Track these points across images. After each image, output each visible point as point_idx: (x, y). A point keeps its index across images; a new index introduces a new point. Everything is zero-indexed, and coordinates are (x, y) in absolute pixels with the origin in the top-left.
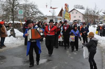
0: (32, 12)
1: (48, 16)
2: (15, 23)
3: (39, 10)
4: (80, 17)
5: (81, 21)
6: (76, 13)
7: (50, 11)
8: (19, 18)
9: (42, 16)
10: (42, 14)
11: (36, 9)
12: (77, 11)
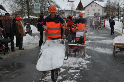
0: (49, 5)
1: (66, 10)
2: (31, 19)
3: (57, 4)
4: (99, 10)
5: (101, 15)
6: (96, 6)
7: (67, 5)
8: (35, 12)
9: (60, 9)
10: (60, 8)
11: (53, 2)
12: (97, 4)
